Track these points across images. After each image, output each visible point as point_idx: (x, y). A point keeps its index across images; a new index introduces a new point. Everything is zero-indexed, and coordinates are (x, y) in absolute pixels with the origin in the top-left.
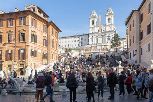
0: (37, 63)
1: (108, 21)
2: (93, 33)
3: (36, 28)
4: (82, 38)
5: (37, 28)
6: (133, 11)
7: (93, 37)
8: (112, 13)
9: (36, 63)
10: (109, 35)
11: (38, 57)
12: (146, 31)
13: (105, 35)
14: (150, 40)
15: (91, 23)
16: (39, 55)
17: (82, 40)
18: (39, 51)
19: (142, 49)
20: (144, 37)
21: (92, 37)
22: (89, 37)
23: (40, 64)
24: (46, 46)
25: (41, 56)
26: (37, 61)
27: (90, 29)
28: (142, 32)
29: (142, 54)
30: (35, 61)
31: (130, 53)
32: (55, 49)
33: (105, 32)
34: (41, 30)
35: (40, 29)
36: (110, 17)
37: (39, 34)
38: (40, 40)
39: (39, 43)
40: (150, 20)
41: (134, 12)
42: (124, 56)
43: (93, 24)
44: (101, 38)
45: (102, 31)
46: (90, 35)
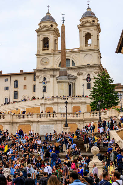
2: (45, 70)
4: (16, 82)
7: (47, 80)
8: (94, 21)
10: (89, 75)
13: (79, 75)
15: (40, 44)
17: (16, 85)
21: (45, 79)
22: (37, 79)
33: (78, 68)
36: (88, 30)
42: (117, 132)
43: (48, 47)
44: (67, 82)
45: (71, 66)
46: (37, 74)
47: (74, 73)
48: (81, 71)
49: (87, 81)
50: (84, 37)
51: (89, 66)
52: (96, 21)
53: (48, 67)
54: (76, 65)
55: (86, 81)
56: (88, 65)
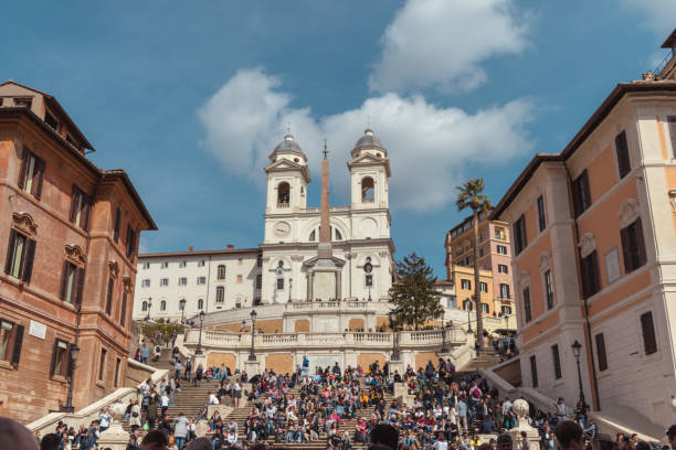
0: (15, 401)
1: (364, 194)
2: (282, 247)
3: (36, 201)
4: (222, 269)
5: (41, 203)
6: (538, 161)
7: (286, 266)
8: (378, 155)
9: (10, 399)
10: (369, 258)
11: (29, 362)
12: (614, 253)
13: (350, 258)
14: (650, 296)
15: (273, 195)
16: (32, 350)
17: (222, 275)
18: (37, 329)
19: (600, 338)
20: (609, 284)
21: (281, 263)
22: (264, 264)
23: (31, 407)
24: (71, 302)
25: (41, 356)
26: (20, 390)
27: (270, 226)
28: (593, 258)
29: (603, 366)
30: (10, 388)
31: (533, 359)
32: (115, 322)
33: (347, 246)
34: (62, 211)
35: (58, 207)
36: (368, 172)
37: (50, 236)
38: (47, 264)
39: (42, 286)
40: (632, 207)
41: (542, 165)
42: (494, 371)
43: (288, 200)
44: (331, 271)
45: (334, 239)
46: (266, 254)
47: (340, 255)
48: (354, 250)
49: (366, 270)
50: (360, 186)
51: (369, 242)
52: (383, 154)
53: (288, 240)
54: (344, 239)
55: (362, 271)
56: (369, 239)
